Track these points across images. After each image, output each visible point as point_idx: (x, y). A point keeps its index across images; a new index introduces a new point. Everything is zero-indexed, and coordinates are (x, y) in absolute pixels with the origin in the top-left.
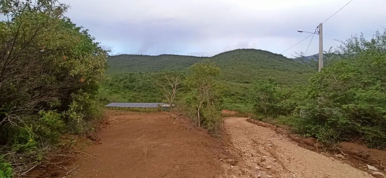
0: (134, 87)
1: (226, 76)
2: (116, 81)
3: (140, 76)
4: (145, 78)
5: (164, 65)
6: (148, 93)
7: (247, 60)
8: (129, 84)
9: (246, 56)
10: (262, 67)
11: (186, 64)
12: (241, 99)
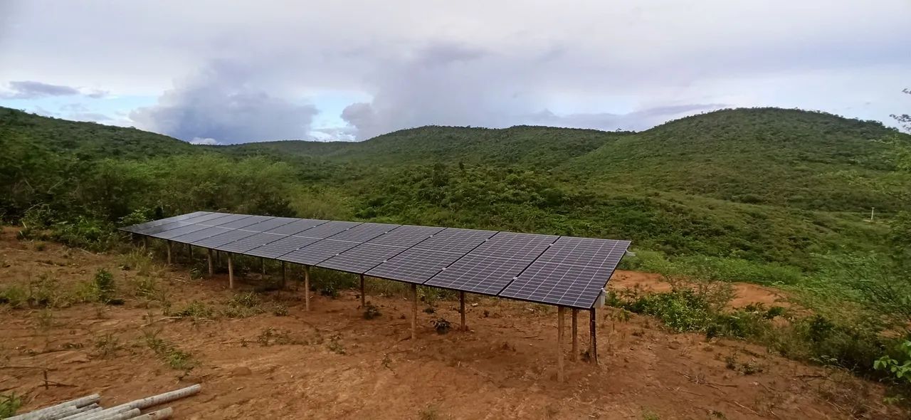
0: (443, 196)
1: (688, 180)
2: (404, 182)
3: (460, 171)
4: (473, 177)
5: (519, 151)
6: (475, 215)
7: (752, 140)
8: (432, 190)
9: (750, 129)
10: (804, 159)
11: (576, 148)
12: (746, 248)
